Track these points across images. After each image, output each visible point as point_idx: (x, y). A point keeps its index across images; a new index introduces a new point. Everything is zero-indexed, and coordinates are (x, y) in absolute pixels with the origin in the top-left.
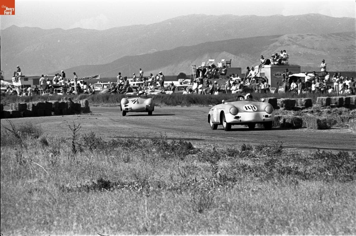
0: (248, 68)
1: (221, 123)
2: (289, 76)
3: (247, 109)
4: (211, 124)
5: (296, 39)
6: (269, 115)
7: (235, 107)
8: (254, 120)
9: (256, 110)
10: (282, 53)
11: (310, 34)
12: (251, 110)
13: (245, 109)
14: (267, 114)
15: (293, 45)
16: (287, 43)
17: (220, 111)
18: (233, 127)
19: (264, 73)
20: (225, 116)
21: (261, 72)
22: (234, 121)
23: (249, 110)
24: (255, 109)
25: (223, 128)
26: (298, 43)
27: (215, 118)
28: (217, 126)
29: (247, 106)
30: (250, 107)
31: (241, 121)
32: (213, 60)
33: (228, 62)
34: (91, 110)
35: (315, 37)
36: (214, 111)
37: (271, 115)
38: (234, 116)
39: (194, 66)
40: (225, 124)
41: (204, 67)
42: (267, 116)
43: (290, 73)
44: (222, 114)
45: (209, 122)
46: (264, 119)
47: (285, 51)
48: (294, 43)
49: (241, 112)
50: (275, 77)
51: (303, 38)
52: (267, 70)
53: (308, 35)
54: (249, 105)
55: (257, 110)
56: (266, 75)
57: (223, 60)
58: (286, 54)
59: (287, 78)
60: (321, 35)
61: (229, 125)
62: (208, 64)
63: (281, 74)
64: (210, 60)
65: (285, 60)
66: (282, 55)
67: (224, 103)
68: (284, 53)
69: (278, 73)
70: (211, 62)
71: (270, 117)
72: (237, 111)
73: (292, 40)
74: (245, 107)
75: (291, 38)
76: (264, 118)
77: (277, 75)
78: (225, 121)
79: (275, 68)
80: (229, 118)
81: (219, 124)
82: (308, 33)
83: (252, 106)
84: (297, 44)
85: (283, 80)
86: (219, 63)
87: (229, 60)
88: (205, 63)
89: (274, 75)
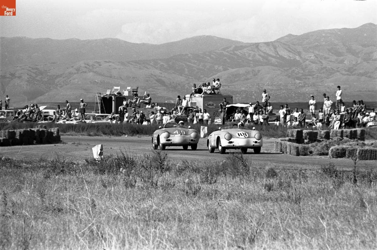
0: (179, 97)
1: (218, 147)
2: (227, 106)
3: (239, 136)
4: (210, 148)
5: (93, 66)
6: (258, 141)
7: (229, 133)
8: (245, 145)
9: (247, 137)
10: (215, 82)
11: (107, 60)
12: (243, 137)
13: (238, 136)
14: (256, 140)
15: (90, 72)
16: (85, 70)
17: (216, 137)
18: (227, 151)
19: (195, 103)
20: (220, 141)
21: (192, 102)
22: (228, 146)
23: (241, 136)
24: (246, 135)
25: (218, 151)
26: (95, 70)
27: (213, 143)
28: (214, 150)
29: (239, 133)
30: (242, 134)
31: (233, 145)
32: (119, 88)
33: (135, 90)
34: (61, 140)
35: (113, 64)
36: (212, 136)
37: (260, 141)
38: (228, 141)
39: (99, 94)
40: (220, 148)
41: (110, 94)
42: (256, 142)
43: (228, 103)
44: (218, 139)
45: (208, 146)
46: (254, 145)
47: (218, 80)
48: (90, 71)
49: (233, 138)
50: (208, 107)
51: (100, 65)
52: (199, 100)
53: (105, 62)
54: (241, 132)
55: (249, 136)
56: (197, 105)
57: (129, 88)
58: (218, 82)
59: (225, 109)
60: (119, 62)
61: (224, 148)
62: (114, 91)
63: (213, 104)
64: (115, 88)
65: (217, 89)
66: (214, 84)
67: (220, 130)
68: (217, 82)
69: (211, 103)
70: (117, 90)
71: (259, 143)
72: (231, 137)
73: (88, 67)
74: (238, 134)
75: (88, 65)
76: (254, 143)
77: (210, 105)
78: (221, 146)
79: (208, 98)
80: (224, 143)
81: (216, 148)
82: (105, 60)
83: (244, 133)
84: (93, 72)
85: (220, 110)
86: (125, 90)
87: (136, 88)
88: (110, 90)
89: (206, 105)
